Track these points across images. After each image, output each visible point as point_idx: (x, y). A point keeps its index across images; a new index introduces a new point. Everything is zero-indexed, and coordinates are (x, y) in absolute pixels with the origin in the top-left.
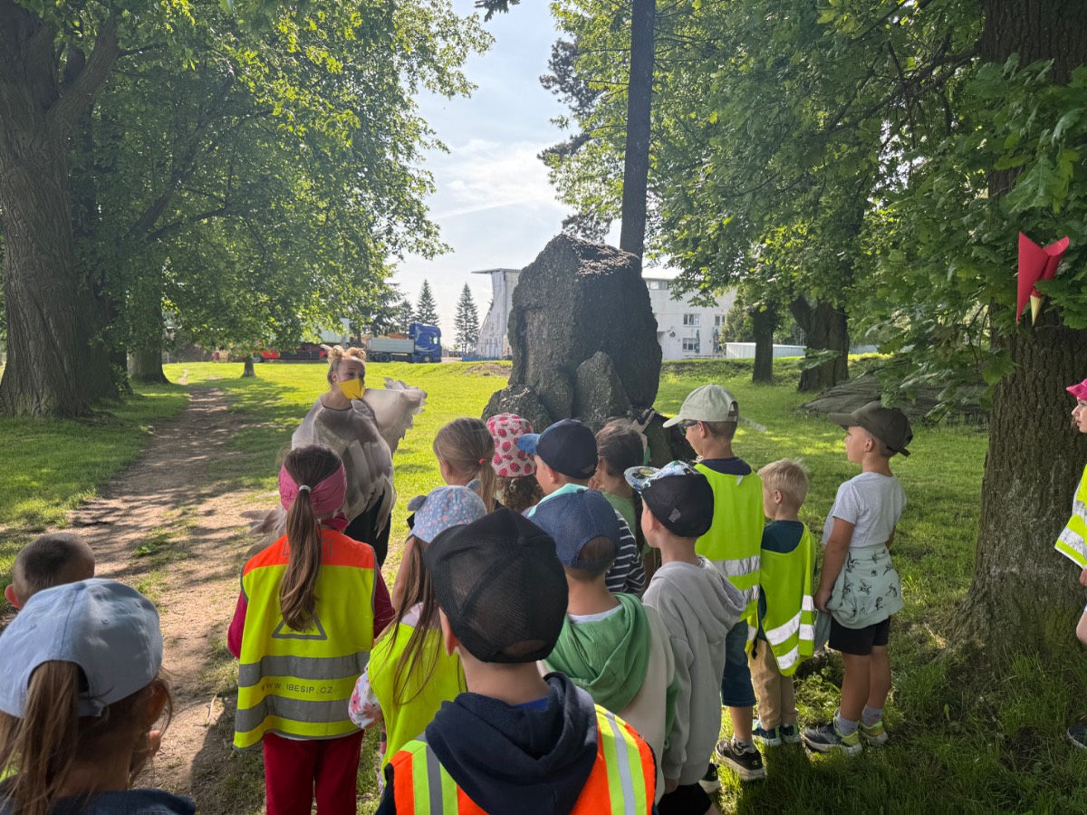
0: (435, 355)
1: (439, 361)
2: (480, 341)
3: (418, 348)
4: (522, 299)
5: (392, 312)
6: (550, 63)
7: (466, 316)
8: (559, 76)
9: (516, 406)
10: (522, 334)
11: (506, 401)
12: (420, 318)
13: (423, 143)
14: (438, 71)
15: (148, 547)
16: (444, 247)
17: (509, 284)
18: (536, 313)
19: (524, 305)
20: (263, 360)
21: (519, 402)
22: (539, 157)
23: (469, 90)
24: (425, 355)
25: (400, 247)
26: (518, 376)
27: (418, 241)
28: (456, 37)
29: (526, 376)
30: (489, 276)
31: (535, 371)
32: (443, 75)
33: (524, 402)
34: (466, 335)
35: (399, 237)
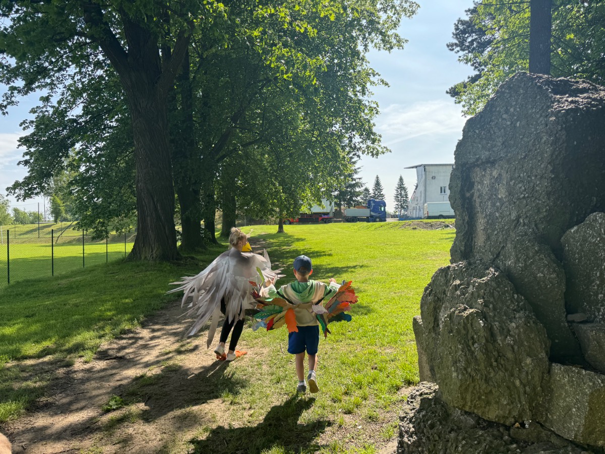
0: (382, 217)
1: (385, 221)
2: (410, 208)
3: (373, 214)
4: (468, 155)
5: (358, 194)
6: (454, 34)
7: (401, 194)
8: (459, 41)
9: (479, 297)
10: (468, 195)
11: (459, 285)
12: (374, 197)
13: (372, 83)
14: (382, 35)
15: (116, 401)
16: (385, 150)
17: (427, 173)
18: (488, 169)
19: (471, 161)
20: (291, 223)
21: (482, 291)
22: (447, 92)
23: (402, 44)
24: (377, 217)
25: (358, 151)
26: (463, 243)
27: (368, 147)
28: (393, 10)
29: (473, 243)
30: (415, 170)
31: (488, 238)
32: (385, 36)
33: (492, 291)
34: (401, 205)
35: (356, 144)
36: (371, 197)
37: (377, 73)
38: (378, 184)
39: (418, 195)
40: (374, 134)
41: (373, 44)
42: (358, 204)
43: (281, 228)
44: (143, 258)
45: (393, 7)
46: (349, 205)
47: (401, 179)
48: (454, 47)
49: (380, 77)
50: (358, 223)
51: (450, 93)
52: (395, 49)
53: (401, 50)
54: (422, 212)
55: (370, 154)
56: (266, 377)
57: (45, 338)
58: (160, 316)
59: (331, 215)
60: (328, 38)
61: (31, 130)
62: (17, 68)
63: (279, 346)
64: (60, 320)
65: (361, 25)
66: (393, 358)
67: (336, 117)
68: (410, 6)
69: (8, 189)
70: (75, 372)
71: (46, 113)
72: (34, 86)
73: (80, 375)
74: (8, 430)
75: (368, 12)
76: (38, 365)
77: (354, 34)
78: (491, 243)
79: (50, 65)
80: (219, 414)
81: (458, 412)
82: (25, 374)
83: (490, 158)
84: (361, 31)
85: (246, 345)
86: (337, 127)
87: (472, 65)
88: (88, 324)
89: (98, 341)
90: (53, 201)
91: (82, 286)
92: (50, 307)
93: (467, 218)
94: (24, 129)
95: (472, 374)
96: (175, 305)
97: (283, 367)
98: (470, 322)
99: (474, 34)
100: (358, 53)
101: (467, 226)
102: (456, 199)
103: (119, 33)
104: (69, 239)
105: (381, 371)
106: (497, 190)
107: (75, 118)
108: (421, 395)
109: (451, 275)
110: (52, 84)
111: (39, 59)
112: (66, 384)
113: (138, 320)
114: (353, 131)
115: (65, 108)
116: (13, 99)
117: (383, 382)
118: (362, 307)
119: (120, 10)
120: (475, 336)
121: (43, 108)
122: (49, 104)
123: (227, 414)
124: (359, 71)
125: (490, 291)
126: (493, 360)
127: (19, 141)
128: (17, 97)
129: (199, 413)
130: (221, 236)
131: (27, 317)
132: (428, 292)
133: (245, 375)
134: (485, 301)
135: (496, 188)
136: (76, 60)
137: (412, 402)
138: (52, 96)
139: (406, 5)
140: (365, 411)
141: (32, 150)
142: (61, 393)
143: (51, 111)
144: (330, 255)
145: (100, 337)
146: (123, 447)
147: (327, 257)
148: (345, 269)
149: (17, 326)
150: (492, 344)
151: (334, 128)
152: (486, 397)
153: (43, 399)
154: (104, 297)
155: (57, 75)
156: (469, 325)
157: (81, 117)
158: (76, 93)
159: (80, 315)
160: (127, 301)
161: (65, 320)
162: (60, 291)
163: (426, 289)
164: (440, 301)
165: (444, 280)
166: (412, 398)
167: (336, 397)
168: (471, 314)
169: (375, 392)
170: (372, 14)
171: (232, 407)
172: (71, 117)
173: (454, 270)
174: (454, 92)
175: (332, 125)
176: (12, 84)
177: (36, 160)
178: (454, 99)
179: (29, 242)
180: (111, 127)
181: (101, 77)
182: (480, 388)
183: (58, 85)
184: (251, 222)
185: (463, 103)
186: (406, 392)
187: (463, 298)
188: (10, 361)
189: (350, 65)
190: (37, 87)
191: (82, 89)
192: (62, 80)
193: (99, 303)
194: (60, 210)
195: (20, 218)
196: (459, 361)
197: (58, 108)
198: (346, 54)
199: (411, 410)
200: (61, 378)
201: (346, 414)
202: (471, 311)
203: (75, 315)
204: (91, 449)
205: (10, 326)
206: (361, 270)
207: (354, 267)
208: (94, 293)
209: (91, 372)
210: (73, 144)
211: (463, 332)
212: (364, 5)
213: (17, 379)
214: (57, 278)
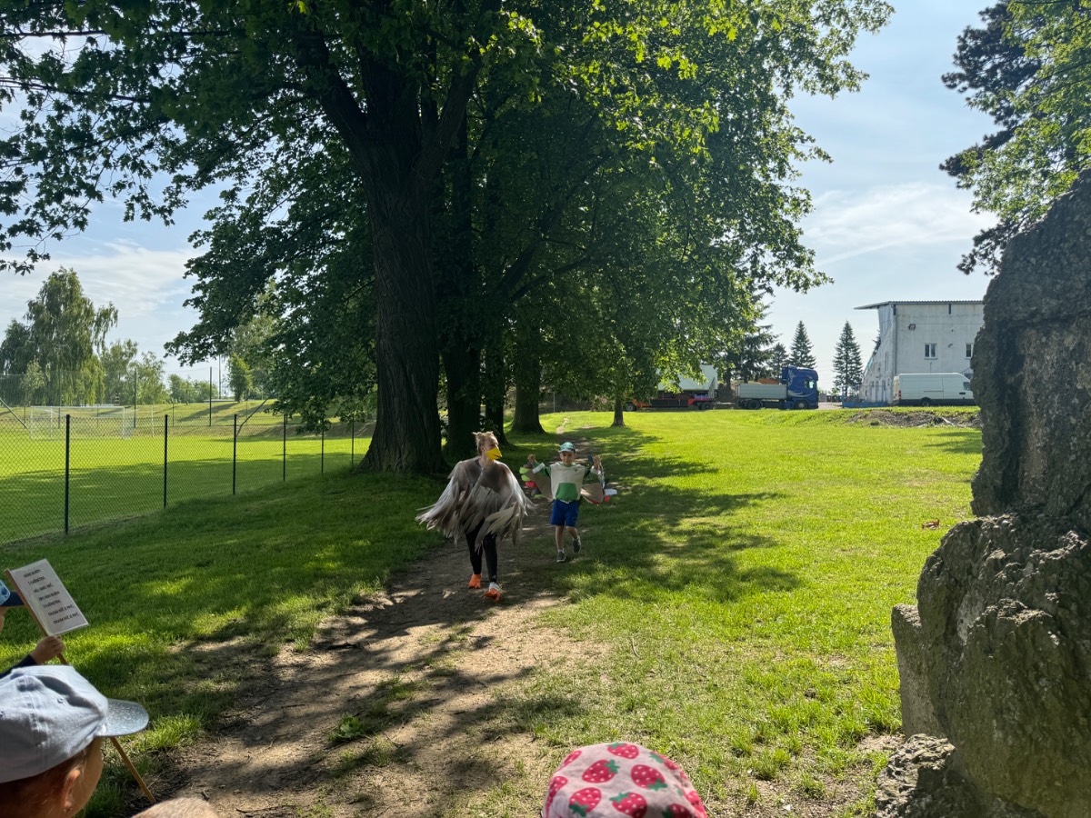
0: (811, 400)
1: (816, 407)
2: (864, 383)
3: (791, 393)
4: (1013, 304)
5: (764, 356)
6: (956, 57)
7: (847, 357)
8: (967, 70)
9: (1048, 587)
10: (1011, 380)
11: (1004, 561)
12: (794, 361)
13: (799, 155)
14: (819, 66)
15: (351, 726)
16: (820, 278)
17: (900, 318)
18: (1054, 332)
19: (1020, 316)
20: (635, 409)
21: (1055, 576)
22: (942, 167)
23: (858, 82)
24: (799, 400)
25: (768, 279)
26: (1000, 472)
27: (789, 272)
28: (843, 18)
29: (1020, 471)
30: (875, 311)
31: (1053, 466)
32: (825, 69)
33: (1074, 577)
34: (847, 378)
35: (766, 269)
36: (788, 362)
37: (809, 138)
38: (801, 337)
39: (881, 359)
40: (800, 249)
41: (802, 83)
42: (763, 375)
43: (619, 418)
44: (385, 467)
45: (842, 12)
46: (746, 377)
47: (848, 329)
48: (957, 81)
49: (814, 145)
50: (763, 411)
51: (948, 168)
52: (844, 91)
53: (855, 94)
54: (889, 391)
55: (792, 286)
56: (608, 697)
57: (231, 606)
58: (417, 573)
59: (711, 395)
60: (718, 74)
61: (206, 248)
62: (187, 145)
63: (628, 641)
64: (252, 574)
65: (780, 49)
66: (846, 677)
67: (728, 218)
68: (874, 10)
69: (167, 346)
70: (281, 667)
71: (230, 219)
72: (212, 174)
73: (288, 675)
74: (179, 763)
75: (793, 24)
76: (220, 651)
77: (766, 66)
78: (1062, 478)
79: (239, 138)
80: (529, 762)
81: (999, 805)
82: (203, 668)
83: (1059, 312)
84: (778, 58)
85: (569, 636)
86: (730, 236)
87: (993, 114)
88: (300, 584)
89: (316, 614)
90: (234, 364)
91: (286, 514)
92: (235, 550)
93: (1007, 425)
94: (195, 246)
95: (1034, 737)
96: (440, 553)
97: (637, 681)
98: (1030, 634)
99: (997, 56)
100: (773, 100)
101: (1007, 439)
102: (985, 388)
103: (351, 80)
104: (257, 430)
105: (822, 700)
106: (1073, 375)
107: (276, 226)
108: (916, 760)
109: (985, 539)
110: (240, 169)
111: (223, 129)
112: (268, 688)
113: (381, 579)
114: (761, 242)
115: (261, 210)
116: (180, 196)
117: (829, 724)
118: (781, 576)
119: (354, 42)
120: (1042, 665)
121: (225, 210)
122: (235, 203)
123: (543, 763)
124: (774, 134)
125: (1070, 576)
126: (1079, 713)
127: (188, 266)
128: (187, 193)
129: (492, 756)
130: (512, 430)
131: (199, 565)
132: (935, 567)
133: (570, 692)
134: (1061, 597)
135: (1071, 370)
136: (279, 128)
137: (898, 773)
138: (239, 190)
139: (866, 9)
140: (797, 777)
141: (207, 280)
142: (260, 703)
143: (238, 214)
144: (714, 471)
145: (319, 608)
146: (367, 810)
147: (707, 475)
148: (743, 499)
149: (184, 582)
150: (1077, 681)
151: (724, 239)
152: (1063, 783)
153: (234, 714)
154: (322, 534)
155: (248, 153)
156: (1028, 641)
157: (286, 224)
158: (279, 184)
159: (285, 566)
160: (361, 543)
161: (261, 574)
162: (247, 522)
163: (930, 562)
164: (961, 586)
165: (970, 547)
166: (898, 765)
167: (741, 746)
168: (1032, 620)
169: (815, 741)
170: (801, 27)
171: (551, 751)
172: (269, 225)
173: (992, 529)
174: (957, 167)
175: (719, 233)
176: (179, 172)
177: (212, 298)
178: (955, 179)
179: (195, 433)
180: (335, 242)
181: (319, 155)
182: (1051, 765)
183: (250, 172)
184: (565, 405)
185: (975, 188)
186: (874, 746)
187: (1013, 587)
188: (177, 643)
189: (757, 124)
190: (216, 176)
191: (289, 177)
192: (256, 163)
193: (315, 546)
194: (244, 379)
195: (180, 392)
196: (1009, 709)
197: (249, 210)
198: (750, 103)
199: (901, 790)
200: (259, 678)
201: (762, 779)
202: (1033, 613)
203: (276, 566)
204: (315, 807)
205: (174, 581)
206: (774, 503)
207: (760, 496)
208: (305, 527)
209: (307, 669)
210: (272, 272)
211: (1015, 653)
212: (786, 12)
213: (189, 674)
214: (244, 499)
